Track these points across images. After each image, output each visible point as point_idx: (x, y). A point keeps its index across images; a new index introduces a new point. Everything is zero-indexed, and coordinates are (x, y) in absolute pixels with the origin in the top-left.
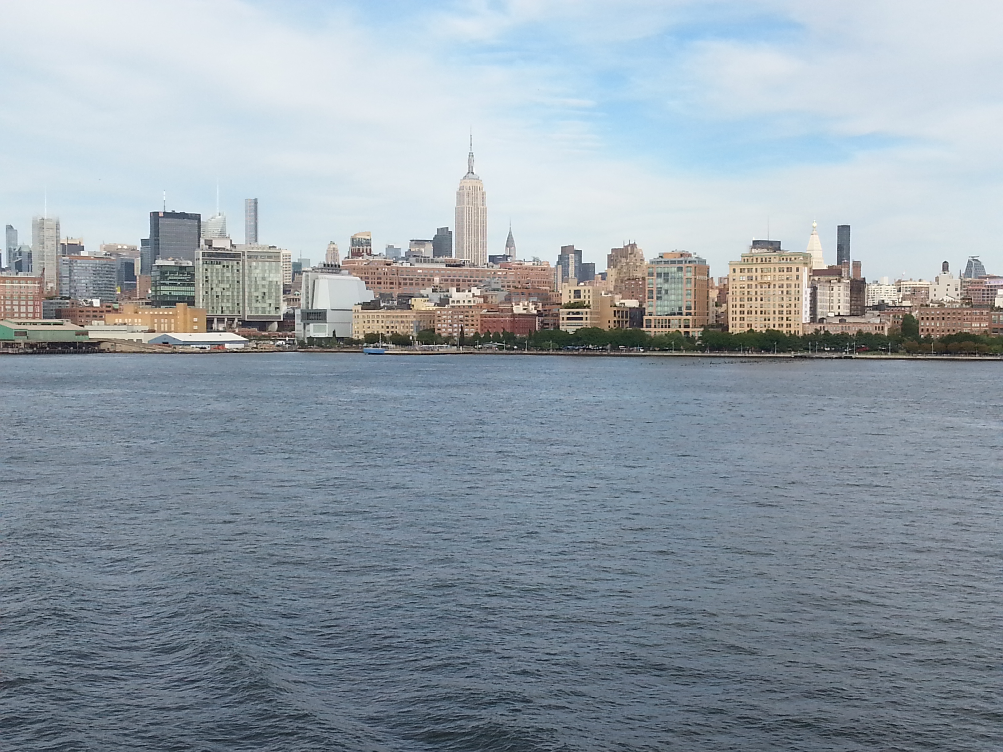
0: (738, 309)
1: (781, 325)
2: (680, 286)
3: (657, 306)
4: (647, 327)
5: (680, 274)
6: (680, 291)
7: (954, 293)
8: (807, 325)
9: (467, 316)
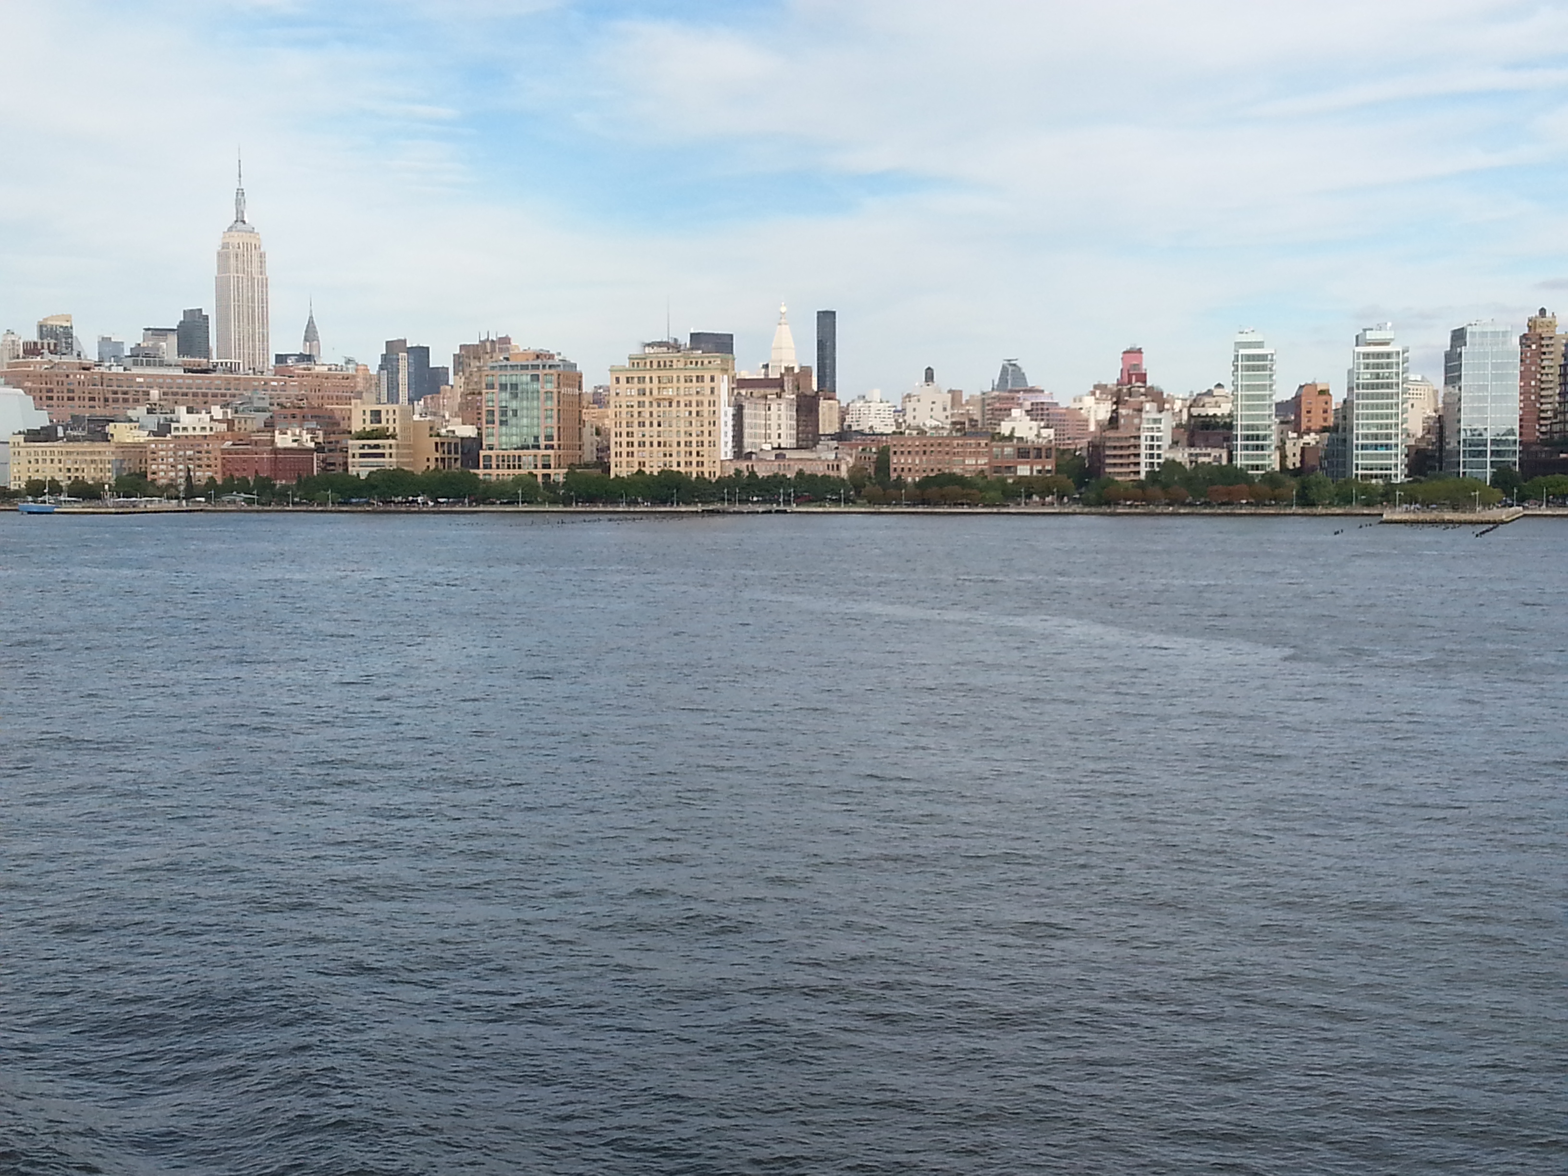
0: (624, 439)
1: (689, 464)
2: (535, 403)
3: (501, 435)
4: (485, 467)
5: (535, 386)
6: (535, 413)
7: (942, 415)
8: (728, 463)
9: (200, 452)
